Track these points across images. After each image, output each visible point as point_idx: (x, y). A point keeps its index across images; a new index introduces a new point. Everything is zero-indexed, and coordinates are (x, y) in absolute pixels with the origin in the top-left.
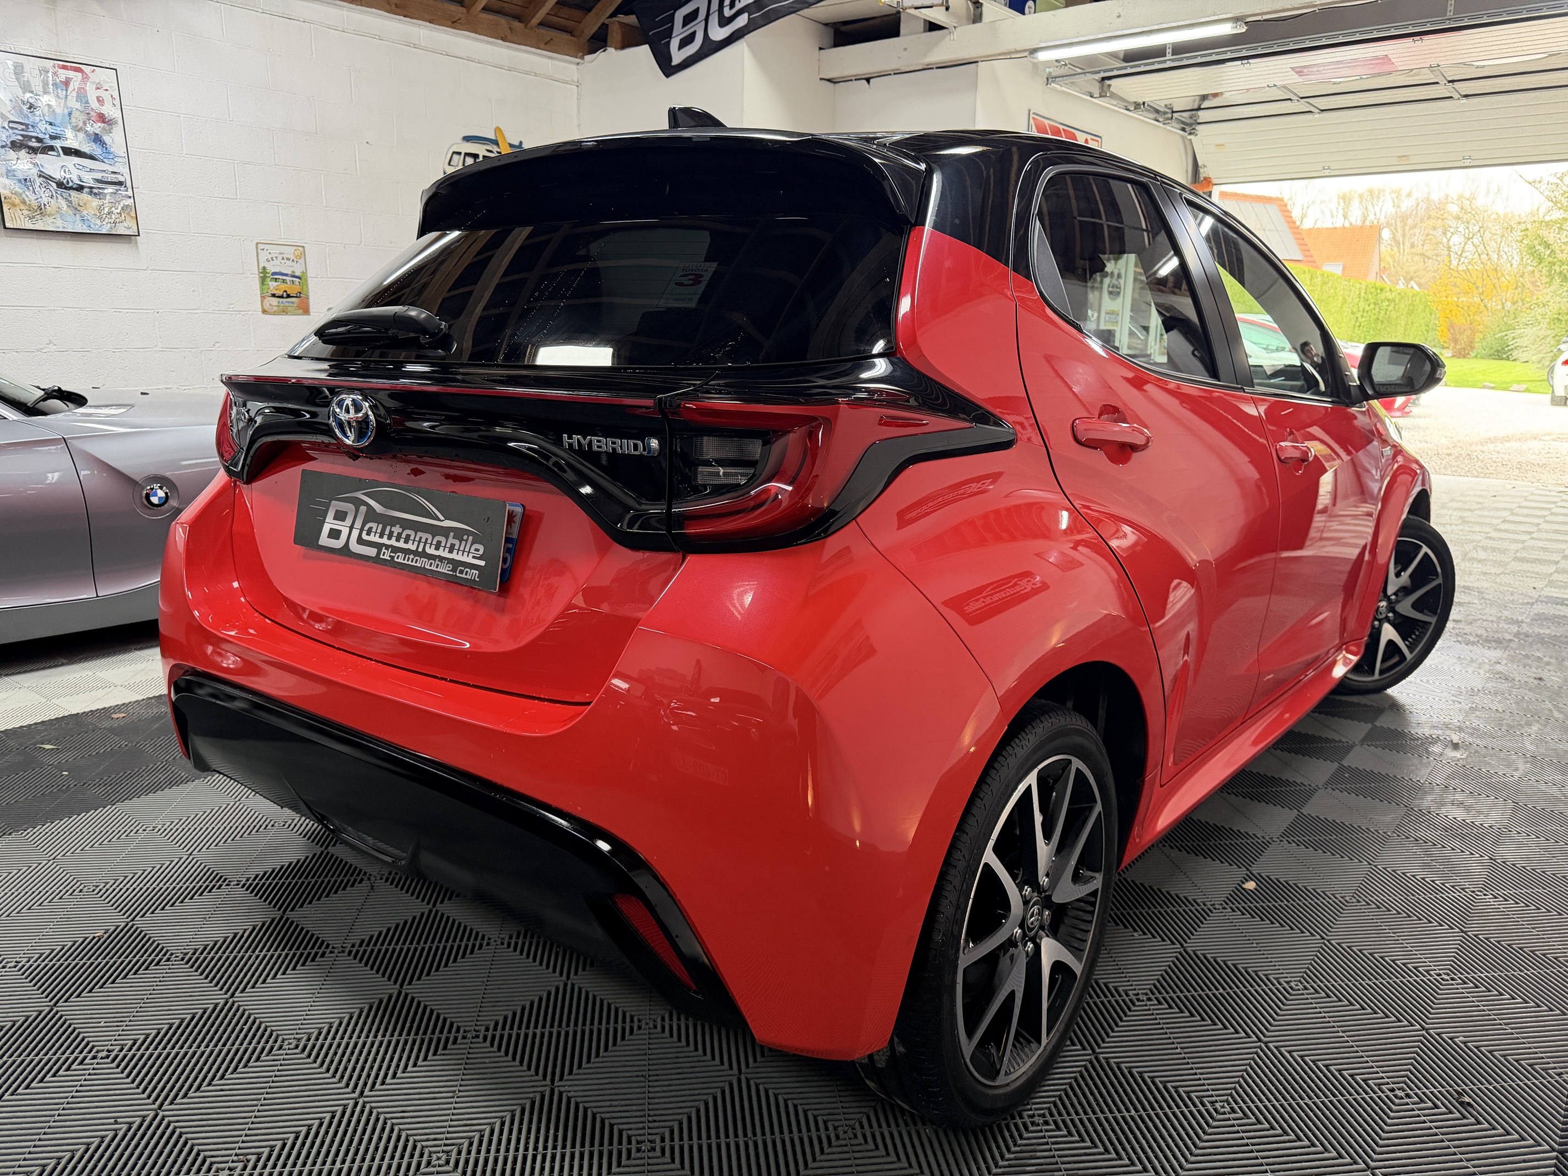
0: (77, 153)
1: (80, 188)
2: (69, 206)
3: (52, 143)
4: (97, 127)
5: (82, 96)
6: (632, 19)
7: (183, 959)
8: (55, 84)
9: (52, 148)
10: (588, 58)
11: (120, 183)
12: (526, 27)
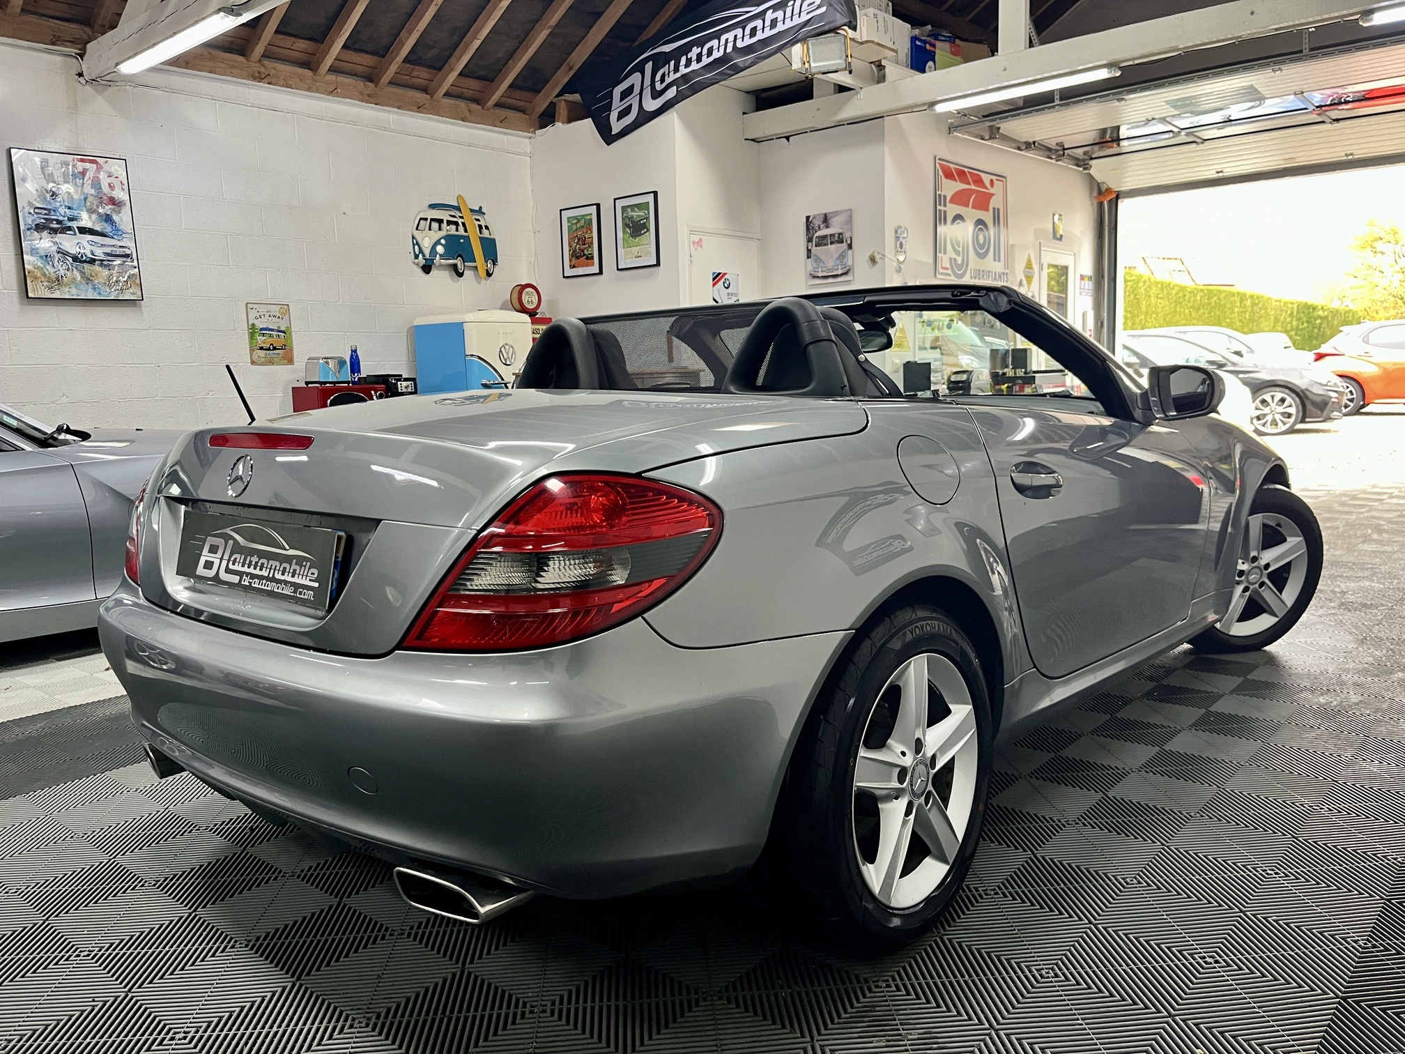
0: (91, 232)
1: (92, 261)
2: (82, 277)
3: (70, 224)
4: (108, 209)
5: (96, 184)
6: (576, 97)
8: (73, 175)
9: (69, 228)
10: (539, 132)
11: (127, 256)
12: (483, 108)
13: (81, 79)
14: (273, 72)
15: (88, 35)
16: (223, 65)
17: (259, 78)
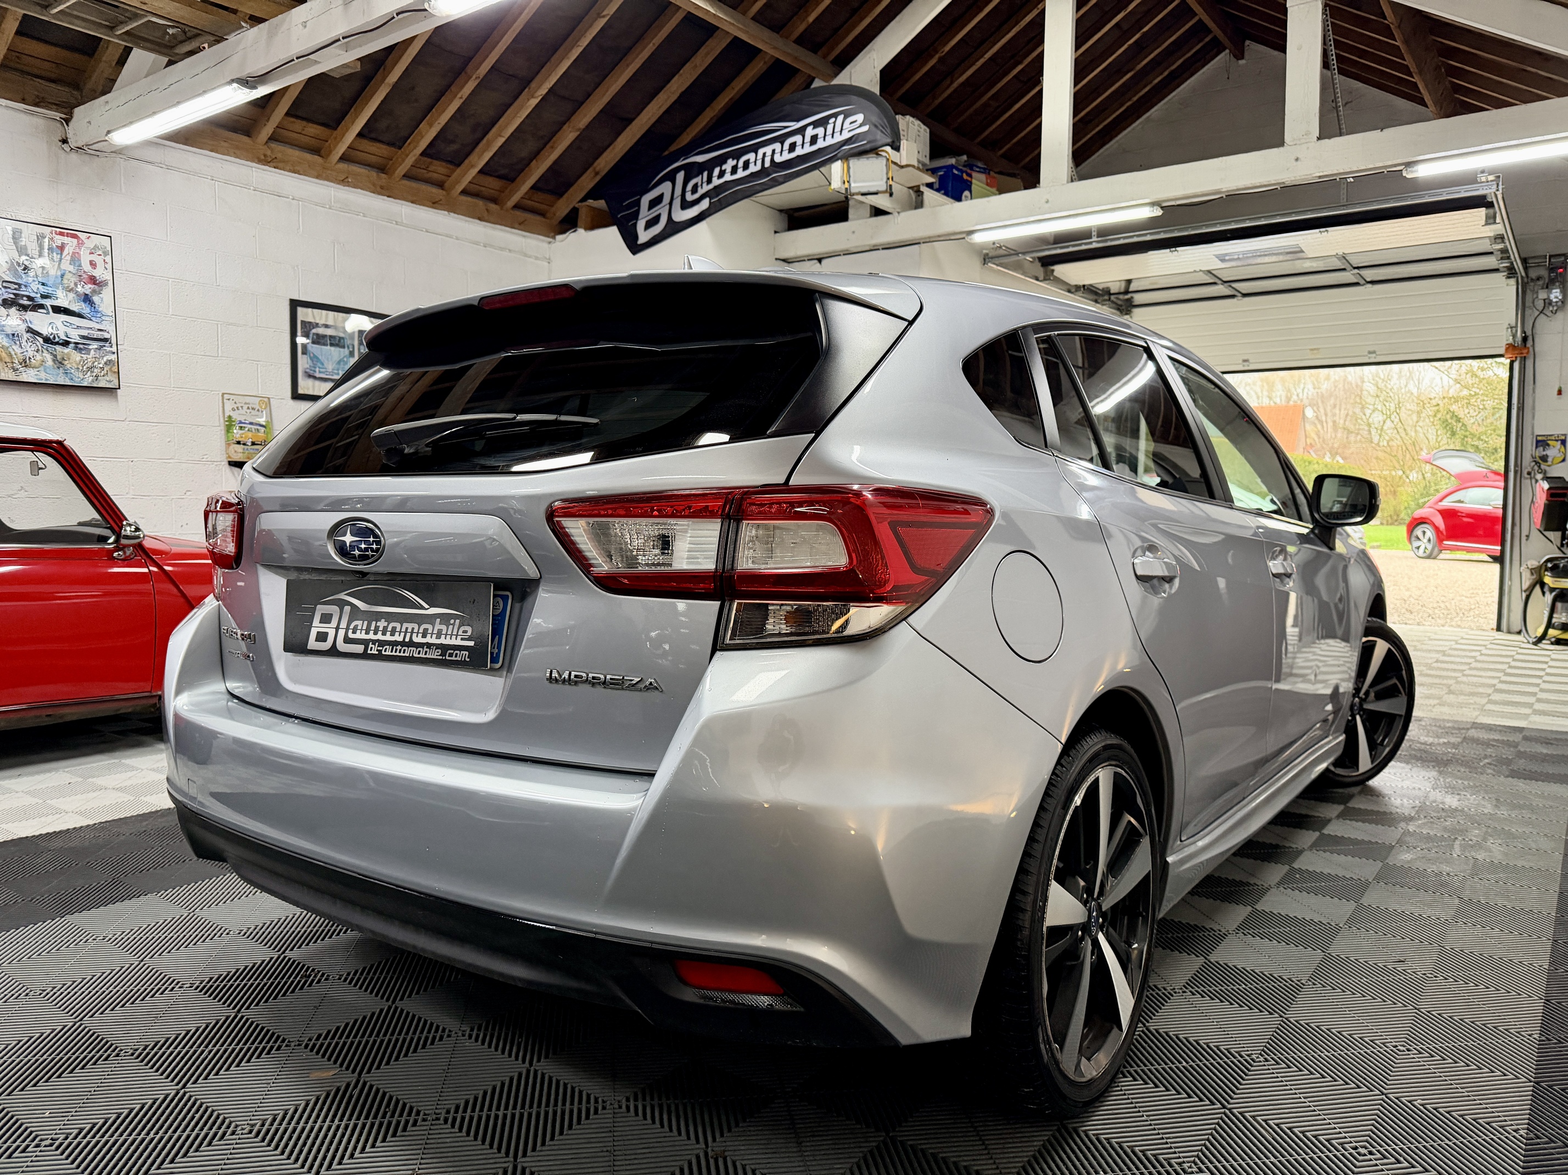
0: (67, 312)
1: (66, 344)
2: (54, 361)
3: (43, 301)
4: (88, 288)
5: (75, 259)
6: (601, 204)
7: (132, 1054)
8: (50, 249)
9: (42, 306)
10: (559, 237)
11: (106, 340)
12: (502, 209)
13: (65, 146)
14: (279, 155)
15: (76, 99)
16: (225, 144)
17: (266, 161)
